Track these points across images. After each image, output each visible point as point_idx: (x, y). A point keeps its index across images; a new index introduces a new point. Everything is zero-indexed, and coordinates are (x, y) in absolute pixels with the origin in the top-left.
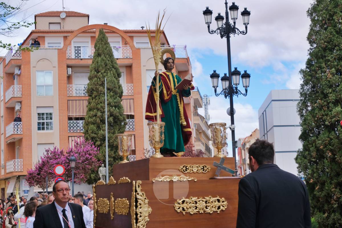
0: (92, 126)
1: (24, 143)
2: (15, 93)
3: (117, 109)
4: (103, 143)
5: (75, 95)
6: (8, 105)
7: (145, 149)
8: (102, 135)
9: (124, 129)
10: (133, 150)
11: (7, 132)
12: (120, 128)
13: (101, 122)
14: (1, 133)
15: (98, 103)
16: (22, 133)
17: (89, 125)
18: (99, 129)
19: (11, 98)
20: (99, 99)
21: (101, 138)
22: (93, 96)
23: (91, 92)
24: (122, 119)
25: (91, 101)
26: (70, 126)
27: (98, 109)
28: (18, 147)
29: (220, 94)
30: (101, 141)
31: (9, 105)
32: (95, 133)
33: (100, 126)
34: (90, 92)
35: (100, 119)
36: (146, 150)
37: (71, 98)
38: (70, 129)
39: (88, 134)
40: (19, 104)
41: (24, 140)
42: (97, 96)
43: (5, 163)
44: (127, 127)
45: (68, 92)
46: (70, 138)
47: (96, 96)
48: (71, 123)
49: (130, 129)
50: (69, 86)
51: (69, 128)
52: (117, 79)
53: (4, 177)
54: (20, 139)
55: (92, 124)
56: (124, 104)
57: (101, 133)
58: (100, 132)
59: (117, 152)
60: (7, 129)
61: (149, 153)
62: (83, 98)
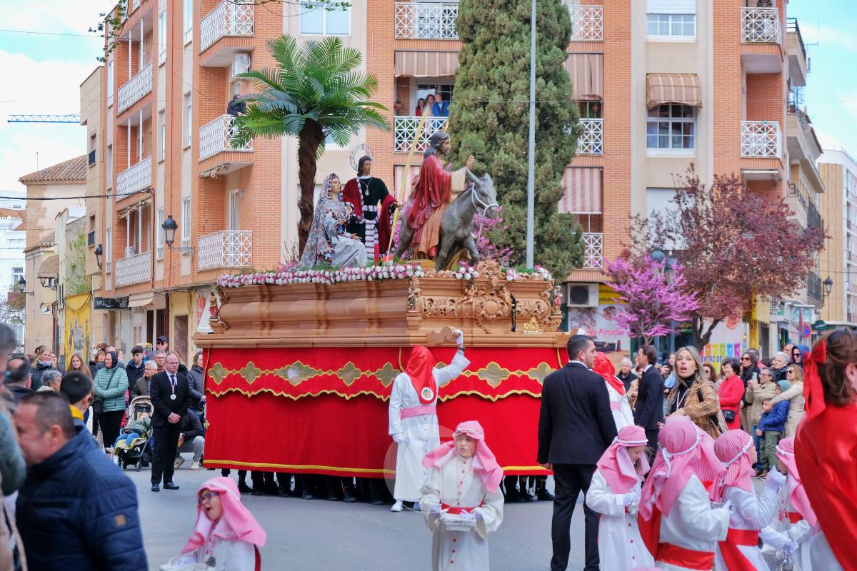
0: (472, 137)
1: (258, 181)
2: (233, 24)
3: (551, 83)
4: (506, 192)
5: (416, 36)
6: (208, 61)
7: (633, 215)
8: (504, 165)
9: (571, 148)
10: (595, 215)
11: (202, 145)
12: (559, 145)
13: (501, 125)
14: (184, 147)
15: (493, 65)
16: (251, 149)
17: (462, 134)
18: (494, 148)
19: (222, 38)
20: (497, 50)
21: (500, 174)
22: (478, 41)
23: (472, 27)
24: (567, 116)
25: (470, 56)
26: (400, 132)
27: (491, 84)
28: (236, 191)
30: (498, 185)
31: (212, 60)
32: (480, 157)
33: (498, 136)
34: (467, 28)
35: (498, 114)
36: (635, 217)
37: (406, 46)
38: (400, 142)
39: (457, 159)
40: (245, 57)
41: (255, 171)
42: (489, 42)
43: (195, 241)
44: (581, 142)
45: (396, 26)
46: (399, 170)
47: (486, 42)
48: (403, 124)
49: (587, 148)
50: (401, 7)
51: (396, 140)
53: (190, 283)
54: (242, 167)
55: (471, 130)
56: (574, 67)
57: (501, 158)
58: (495, 155)
59: (548, 221)
60: (203, 134)
61: (645, 230)
62: (444, 46)
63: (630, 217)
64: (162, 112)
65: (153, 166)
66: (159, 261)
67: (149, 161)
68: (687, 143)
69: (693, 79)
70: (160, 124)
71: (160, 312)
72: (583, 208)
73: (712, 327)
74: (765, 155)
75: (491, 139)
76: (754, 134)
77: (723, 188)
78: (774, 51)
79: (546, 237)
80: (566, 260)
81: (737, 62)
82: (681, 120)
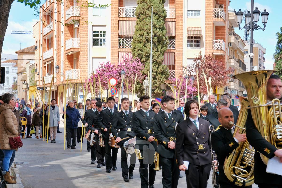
0: (139, 44)
1: (81, 57)
2: (75, 13)
3: (160, 30)
4: (148, 59)
5: (125, 16)
6: (67, 23)
8: (148, 52)
10: (173, 65)
11: (66, 46)
12: (163, 47)
13: (147, 41)
14: (61, 46)
15: (145, 25)
16: (79, 47)
17: (136, 44)
18: (145, 47)
19: (71, 17)
20: (146, 21)
21: (146, 54)
22: (141, 18)
23: (139, 14)
24: (165, 39)
25: (139, 22)
26: (120, 43)
27: (144, 30)
28: (76, 58)
29: (243, 28)
30: (146, 58)
31: (69, 22)
32: (141, 50)
34: (138, 15)
35: (146, 38)
37: (122, 19)
39: (135, 50)
41: (81, 54)
42: (144, 19)
43: (65, 72)
44: (169, 46)
45: (119, 14)
46: (120, 53)
47: (143, 19)
48: (121, 41)
49: (171, 47)
50: (120, 9)
51: (119, 45)
52: (161, 4)
53: (63, 83)
54: (77, 52)
56: (167, 25)
57: (147, 50)
58: (145, 49)
60: (66, 43)
61: (186, 70)
62: (132, 19)
63: (182, 66)
64: (56, 36)
65: (53, 51)
66: (55, 77)
67: (52, 49)
68: (198, 46)
69: (200, 28)
70: (55, 39)
71: (55, 91)
72: (170, 64)
73: (203, 96)
74: (219, 49)
75: (145, 45)
76: (216, 44)
77: (207, 58)
78: (222, 20)
79: (158, 72)
80: (164, 78)
81: (212, 23)
82: (197, 39)
